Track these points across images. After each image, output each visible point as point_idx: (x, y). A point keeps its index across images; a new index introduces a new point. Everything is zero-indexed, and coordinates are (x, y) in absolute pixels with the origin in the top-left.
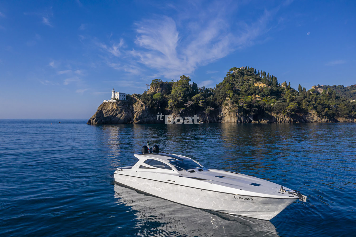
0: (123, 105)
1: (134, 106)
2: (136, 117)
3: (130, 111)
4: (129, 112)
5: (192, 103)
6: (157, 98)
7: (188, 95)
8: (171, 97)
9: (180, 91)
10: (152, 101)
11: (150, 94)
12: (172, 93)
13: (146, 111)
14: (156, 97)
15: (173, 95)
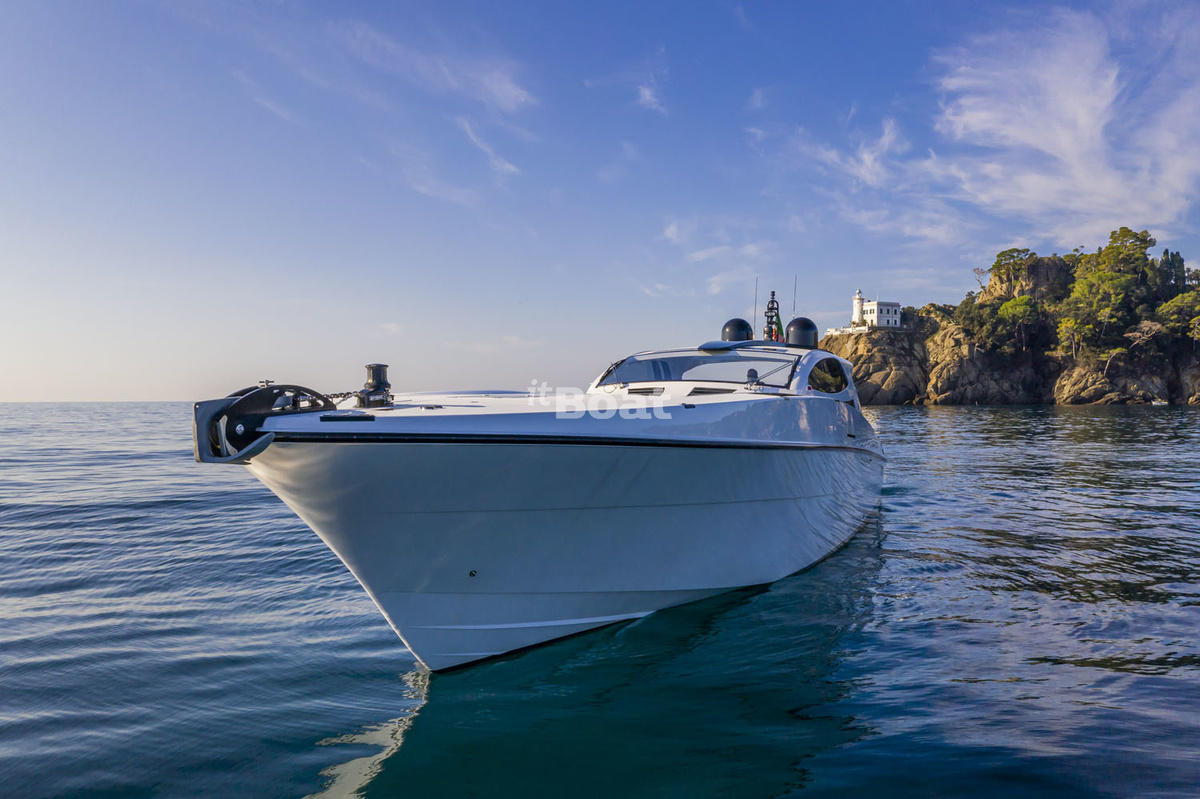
0: (891, 343)
1: (930, 345)
2: (937, 382)
3: (915, 363)
4: (910, 365)
5: (1157, 327)
6: (1014, 316)
7: (1142, 300)
8: (1069, 311)
9: (1106, 287)
10: (995, 327)
11: (988, 303)
12: (1074, 295)
13: (971, 360)
14: (1010, 310)
15: (1076, 303)
